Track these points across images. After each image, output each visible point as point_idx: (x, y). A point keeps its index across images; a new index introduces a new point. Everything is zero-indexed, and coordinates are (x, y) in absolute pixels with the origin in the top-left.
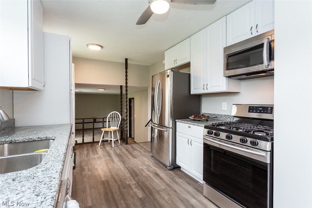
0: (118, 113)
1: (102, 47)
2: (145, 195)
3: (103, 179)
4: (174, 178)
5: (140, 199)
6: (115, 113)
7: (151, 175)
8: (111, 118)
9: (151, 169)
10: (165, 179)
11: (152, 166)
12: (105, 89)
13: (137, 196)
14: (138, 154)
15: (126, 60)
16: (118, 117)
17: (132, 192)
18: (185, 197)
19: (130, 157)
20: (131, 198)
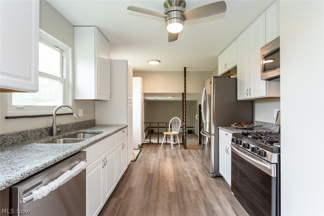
0: (179, 119)
1: (159, 61)
2: (175, 191)
3: (151, 172)
4: (212, 185)
5: (170, 193)
6: (176, 119)
7: (191, 177)
8: (173, 123)
9: (195, 173)
10: (202, 184)
11: (197, 170)
12: (173, 97)
13: (169, 190)
14: (191, 159)
15: (185, 68)
16: (179, 123)
17: (167, 186)
18: (211, 202)
19: (181, 160)
20: (163, 190)
